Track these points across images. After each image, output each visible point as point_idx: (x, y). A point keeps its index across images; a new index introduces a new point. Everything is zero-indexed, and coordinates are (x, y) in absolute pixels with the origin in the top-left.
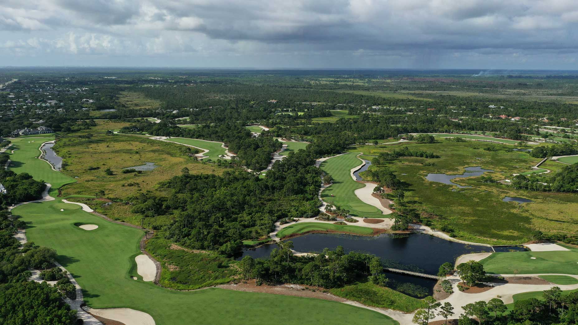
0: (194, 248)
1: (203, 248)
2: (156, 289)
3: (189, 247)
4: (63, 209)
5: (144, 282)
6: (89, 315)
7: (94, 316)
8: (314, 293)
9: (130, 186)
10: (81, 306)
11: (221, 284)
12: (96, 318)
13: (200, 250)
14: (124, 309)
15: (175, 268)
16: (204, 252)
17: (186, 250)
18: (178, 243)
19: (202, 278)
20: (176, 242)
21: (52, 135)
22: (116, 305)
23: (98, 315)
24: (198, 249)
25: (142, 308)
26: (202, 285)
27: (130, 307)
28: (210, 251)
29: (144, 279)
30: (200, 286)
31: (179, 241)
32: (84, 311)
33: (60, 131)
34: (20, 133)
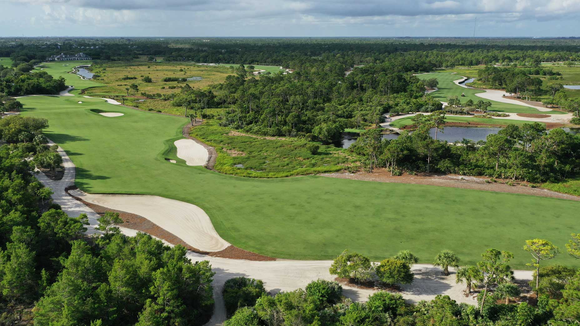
0: (265, 134)
1: (280, 134)
2: (209, 175)
3: (258, 134)
4: (81, 101)
5: (188, 166)
6: (78, 202)
7: (88, 205)
8: (513, 188)
9: (172, 88)
10: (66, 190)
11: (325, 172)
12: (91, 207)
13: (276, 137)
14: (149, 197)
15: (239, 154)
16: (283, 139)
17: (254, 136)
18: (240, 130)
19: (288, 164)
20: (237, 128)
21: (90, 62)
22: (134, 191)
23: (96, 203)
24: (273, 136)
25: (183, 196)
26: (291, 173)
27: (160, 195)
28: (292, 138)
29: (187, 164)
30: (289, 174)
31: (242, 128)
32: (70, 195)
33: (99, 59)
34: (56, 59)
